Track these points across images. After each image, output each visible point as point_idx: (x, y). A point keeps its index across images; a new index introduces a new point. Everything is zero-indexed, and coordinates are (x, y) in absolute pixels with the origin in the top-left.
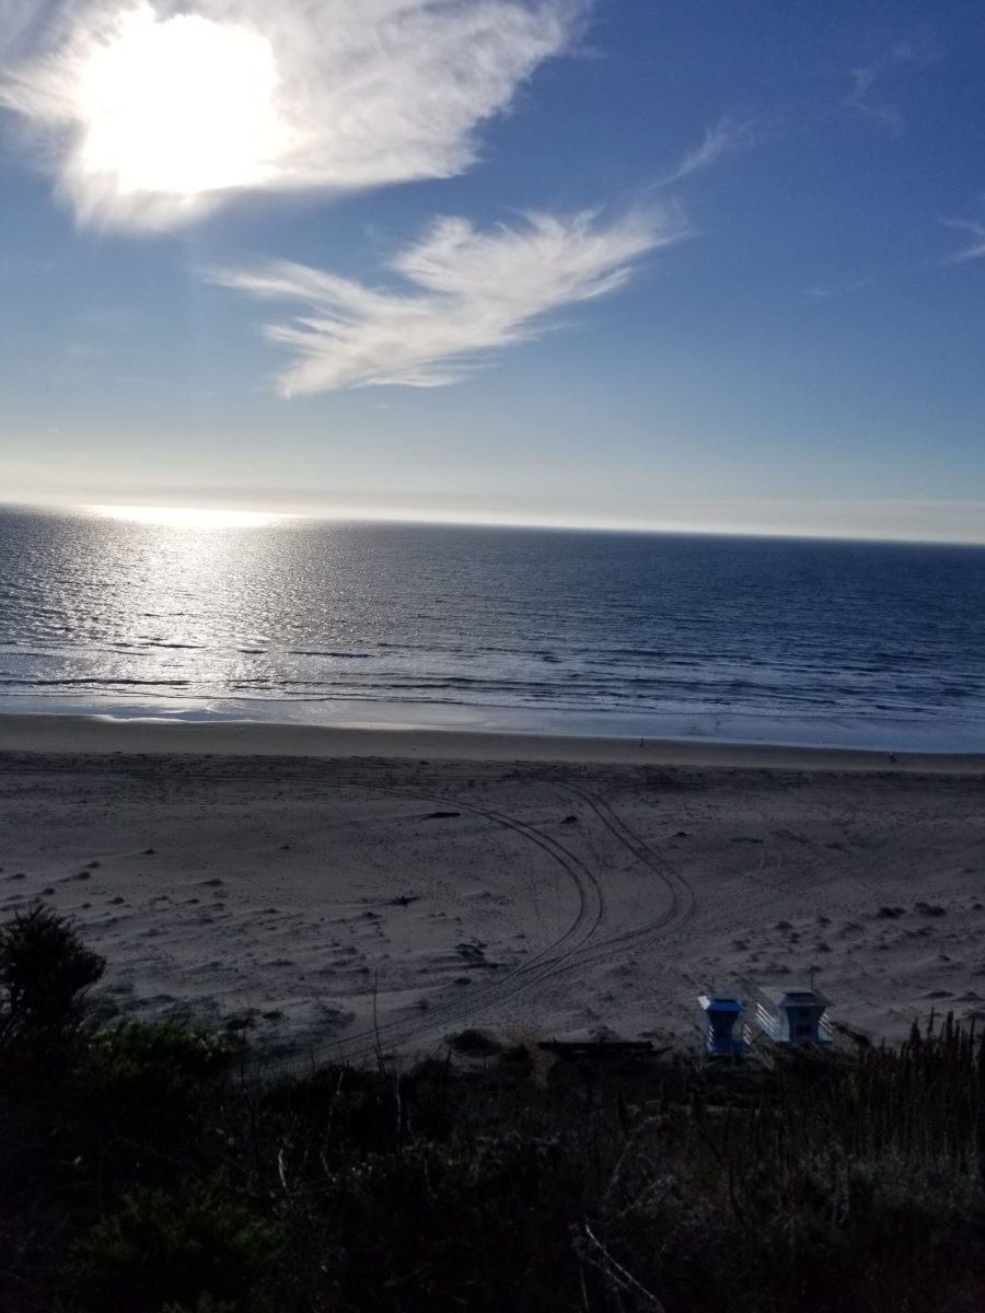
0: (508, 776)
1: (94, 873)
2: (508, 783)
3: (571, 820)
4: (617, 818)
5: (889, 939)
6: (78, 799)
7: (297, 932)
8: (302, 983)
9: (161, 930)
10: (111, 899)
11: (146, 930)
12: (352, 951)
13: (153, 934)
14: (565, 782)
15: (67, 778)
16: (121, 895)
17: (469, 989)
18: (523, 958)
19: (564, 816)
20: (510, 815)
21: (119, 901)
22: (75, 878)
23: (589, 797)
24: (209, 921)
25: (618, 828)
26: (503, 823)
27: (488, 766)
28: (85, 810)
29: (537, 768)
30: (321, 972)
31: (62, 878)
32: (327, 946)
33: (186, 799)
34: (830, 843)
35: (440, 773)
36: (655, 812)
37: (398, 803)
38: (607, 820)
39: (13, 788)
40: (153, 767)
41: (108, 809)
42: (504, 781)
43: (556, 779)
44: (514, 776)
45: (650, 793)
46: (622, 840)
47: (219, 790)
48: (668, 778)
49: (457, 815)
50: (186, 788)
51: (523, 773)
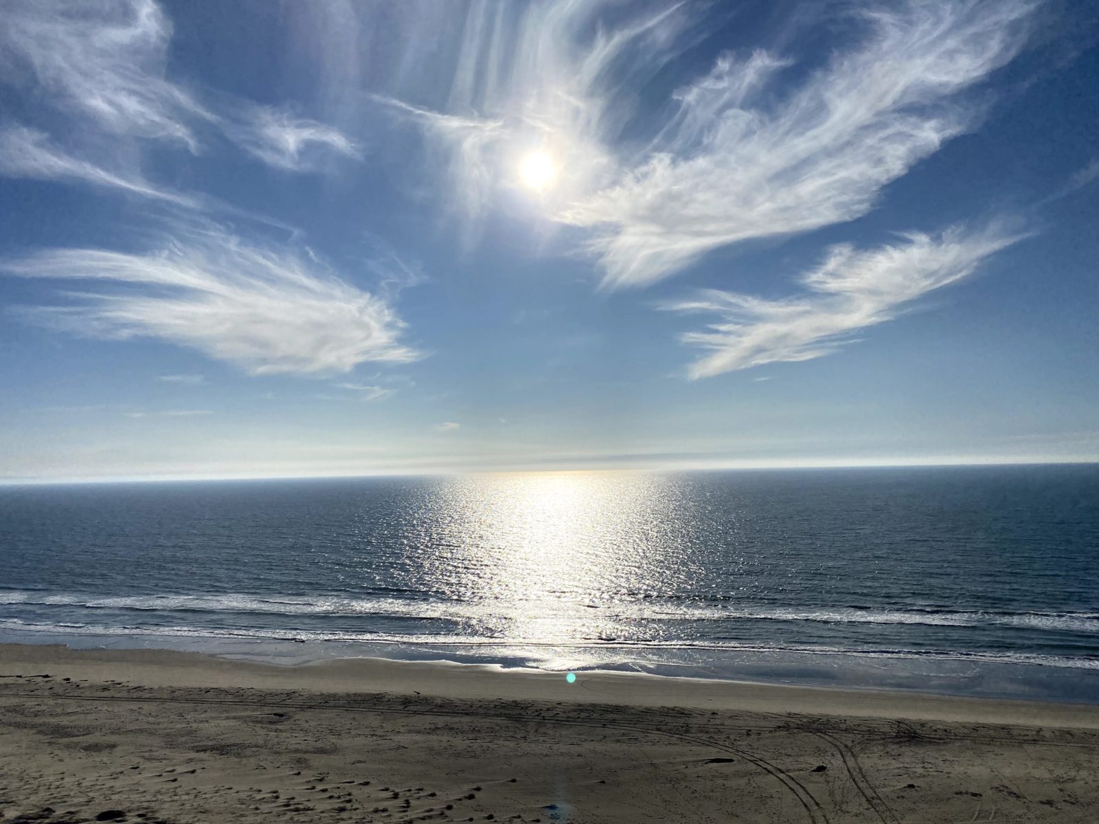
0: (779, 727)
1: (477, 794)
2: (782, 733)
3: (821, 769)
4: (860, 769)
6: (471, 736)
10: (486, 815)
14: (825, 733)
15: (466, 719)
16: (493, 813)
19: (817, 765)
20: (773, 762)
21: (491, 817)
22: (466, 798)
23: (842, 747)
25: (858, 778)
26: (766, 769)
27: (765, 717)
28: (476, 745)
29: (805, 720)
31: (458, 798)
33: (541, 739)
34: (1044, 799)
35: (726, 723)
36: (895, 764)
37: (689, 748)
38: (852, 770)
39: (433, 726)
40: (522, 712)
41: (490, 744)
42: (775, 731)
43: (818, 730)
44: (784, 727)
45: (896, 746)
46: (859, 787)
47: (564, 733)
48: (915, 733)
49: (731, 761)
50: (542, 730)
51: (792, 725)
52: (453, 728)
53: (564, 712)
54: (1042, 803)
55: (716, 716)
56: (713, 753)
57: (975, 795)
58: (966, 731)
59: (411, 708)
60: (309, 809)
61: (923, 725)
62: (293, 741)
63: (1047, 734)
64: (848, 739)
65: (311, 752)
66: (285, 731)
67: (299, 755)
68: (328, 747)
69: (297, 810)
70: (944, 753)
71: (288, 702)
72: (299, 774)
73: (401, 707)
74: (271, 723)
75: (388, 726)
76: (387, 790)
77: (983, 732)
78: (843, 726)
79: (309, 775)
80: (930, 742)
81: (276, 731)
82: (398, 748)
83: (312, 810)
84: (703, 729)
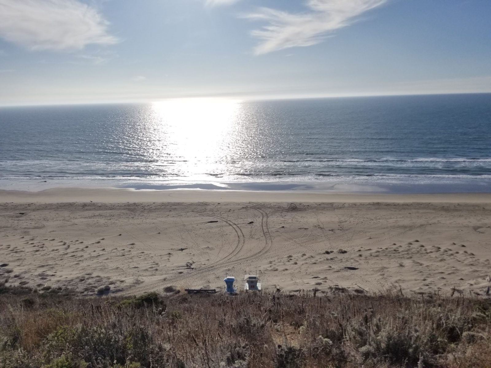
0: (243, 208)
1: (102, 241)
2: (243, 210)
3: (251, 223)
4: (267, 222)
5: (319, 260)
6: (109, 218)
7: (146, 259)
8: (138, 273)
9: (110, 258)
10: (102, 249)
11: (106, 258)
12: (157, 264)
13: (107, 259)
14: (261, 209)
15: (109, 211)
16: (105, 248)
17: (181, 275)
18: (203, 266)
19: (251, 221)
20: (234, 222)
21: (104, 250)
22: (96, 243)
23: (264, 214)
24: (124, 256)
25: (264, 224)
26: (230, 224)
27: (239, 204)
28: (109, 222)
29: (255, 204)
30: (145, 270)
31: (93, 243)
32: (151, 263)
33: (140, 218)
34: (331, 229)
35: (222, 207)
36: (282, 219)
37: (202, 218)
38: (263, 222)
39: (93, 215)
40: (136, 207)
41: (116, 221)
42: (241, 209)
43: (258, 208)
44: (245, 208)
45: (286, 213)
46: (263, 229)
47: (151, 215)
48: (296, 207)
49: (217, 222)
50: (142, 214)
51: (248, 207)
52: (102, 215)
53: (155, 206)
54: (330, 230)
55: (219, 205)
56: (212, 219)
57: (306, 229)
58: (316, 205)
59: (86, 208)
60: (22, 251)
61: (300, 204)
62: (25, 224)
63: (346, 205)
64: (268, 211)
65: (32, 228)
66: (22, 220)
67: (26, 230)
68: (40, 226)
69: (16, 252)
70: (304, 214)
71: (28, 208)
72: (23, 237)
73: (81, 208)
74: (17, 217)
75: (72, 216)
76: (62, 242)
77: (322, 206)
78: (269, 206)
79: (27, 238)
80: (300, 210)
81: (18, 220)
82: (73, 225)
83: (23, 251)
84: (211, 210)
